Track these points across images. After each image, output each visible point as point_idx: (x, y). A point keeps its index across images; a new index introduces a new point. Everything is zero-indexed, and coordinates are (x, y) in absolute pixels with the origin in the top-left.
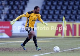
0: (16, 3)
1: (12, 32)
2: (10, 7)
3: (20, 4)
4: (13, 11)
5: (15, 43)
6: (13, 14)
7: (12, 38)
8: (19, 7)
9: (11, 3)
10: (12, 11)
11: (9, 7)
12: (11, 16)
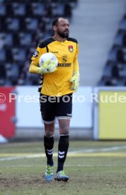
0: (29, 23)
1: (15, 122)
2: (9, 39)
3: (43, 29)
4: (17, 54)
5: (25, 159)
6: (17, 62)
7: (15, 145)
8: (39, 39)
9: (10, 23)
10: (15, 50)
11: (3, 38)
12: (10, 69)
